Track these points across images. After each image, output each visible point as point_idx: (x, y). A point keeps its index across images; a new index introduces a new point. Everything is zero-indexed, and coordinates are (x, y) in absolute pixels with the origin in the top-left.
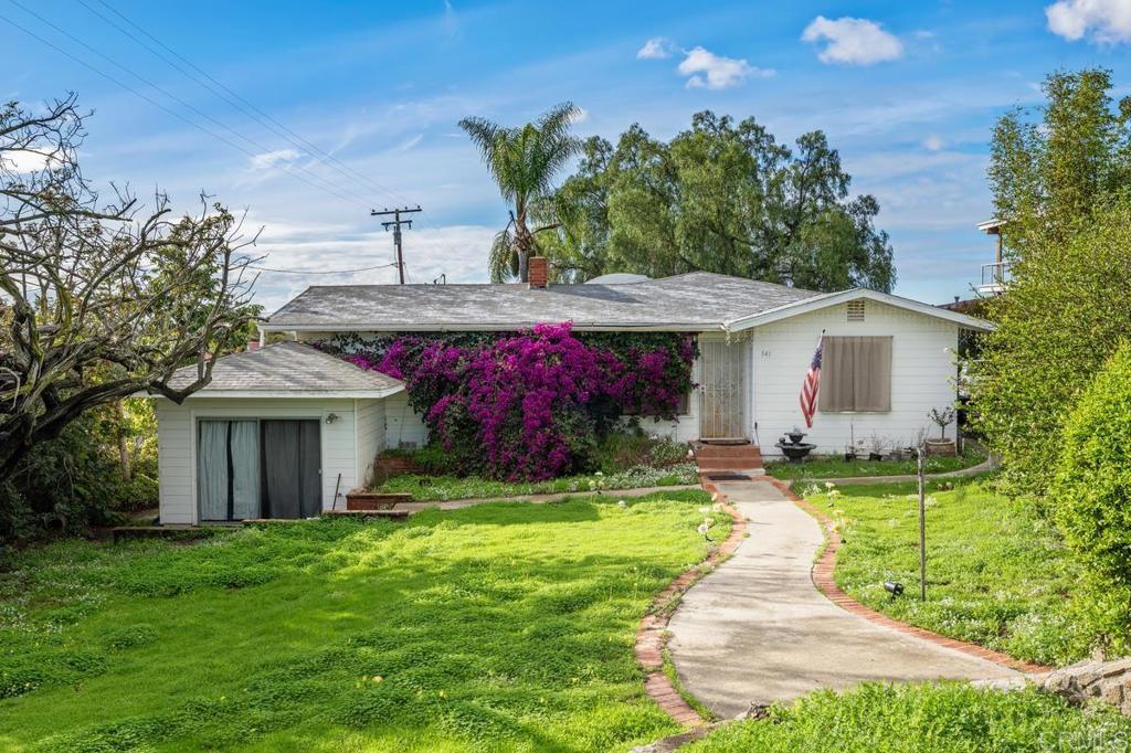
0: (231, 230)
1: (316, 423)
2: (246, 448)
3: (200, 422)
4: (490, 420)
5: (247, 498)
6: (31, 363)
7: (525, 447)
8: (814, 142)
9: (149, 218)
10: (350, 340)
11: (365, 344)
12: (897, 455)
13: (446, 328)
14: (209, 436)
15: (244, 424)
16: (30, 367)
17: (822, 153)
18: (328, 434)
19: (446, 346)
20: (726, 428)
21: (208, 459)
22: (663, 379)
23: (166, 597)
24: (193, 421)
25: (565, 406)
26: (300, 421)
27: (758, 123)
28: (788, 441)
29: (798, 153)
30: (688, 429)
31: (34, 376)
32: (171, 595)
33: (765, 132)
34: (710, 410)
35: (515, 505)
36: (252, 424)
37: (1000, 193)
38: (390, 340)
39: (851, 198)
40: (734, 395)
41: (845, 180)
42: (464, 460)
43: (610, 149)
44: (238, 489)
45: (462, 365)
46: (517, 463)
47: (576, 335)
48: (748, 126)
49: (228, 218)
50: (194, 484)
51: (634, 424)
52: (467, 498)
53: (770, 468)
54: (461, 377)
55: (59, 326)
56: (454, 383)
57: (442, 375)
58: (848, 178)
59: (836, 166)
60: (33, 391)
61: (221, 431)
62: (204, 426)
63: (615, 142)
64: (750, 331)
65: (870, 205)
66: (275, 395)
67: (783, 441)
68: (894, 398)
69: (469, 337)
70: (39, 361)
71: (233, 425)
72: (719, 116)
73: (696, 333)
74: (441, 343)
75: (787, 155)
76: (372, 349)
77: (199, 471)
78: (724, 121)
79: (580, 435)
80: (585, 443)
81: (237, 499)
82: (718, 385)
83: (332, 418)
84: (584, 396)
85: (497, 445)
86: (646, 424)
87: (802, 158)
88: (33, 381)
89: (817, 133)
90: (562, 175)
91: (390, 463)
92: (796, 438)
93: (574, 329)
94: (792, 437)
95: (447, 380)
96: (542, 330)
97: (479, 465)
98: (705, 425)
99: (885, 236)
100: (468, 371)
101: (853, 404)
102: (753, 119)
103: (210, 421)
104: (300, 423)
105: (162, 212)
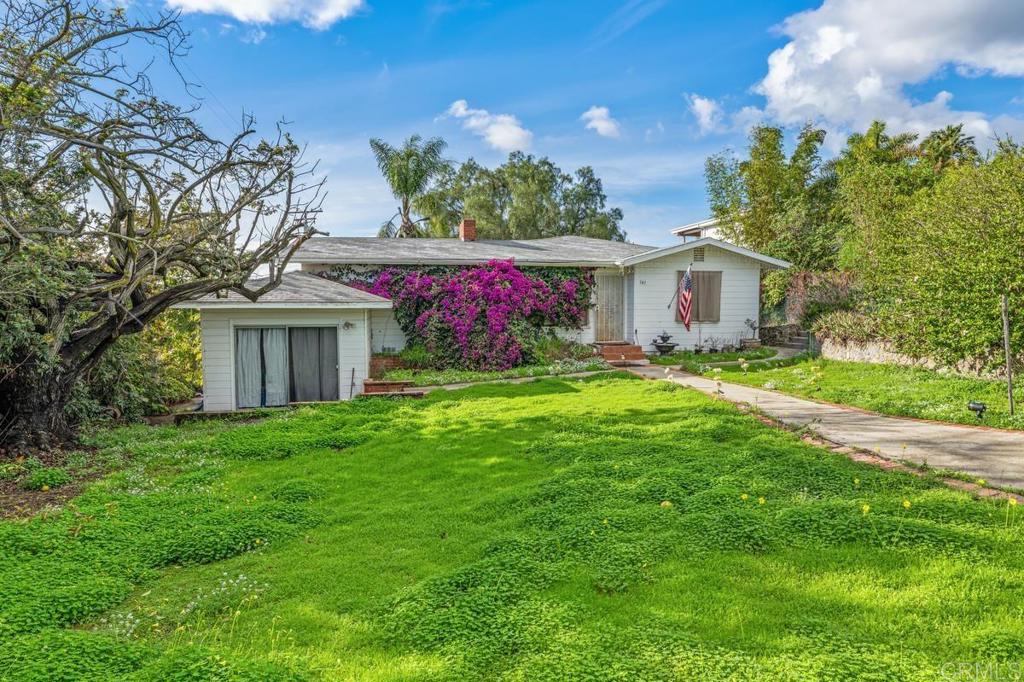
0: (296, 159)
1: (334, 330)
2: (277, 348)
3: (237, 329)
4: (463, 328)
5: (277, 390)
6: (127, 260)
7: (491, 346)
8: (586, 173)
9: (236, 137)
10: (345, 271)
11: (358, 274)
12: (728, 348)
13: (422, 262)
14: (245, 341)
15: (274, 331)
16: (126, 263)
17: (591, 180)
18: (343, 336)
19: (422, 275)
20: (612, 335)
21: (244, 359)
22: (575, 300)
23: (279, 459)
24: (232, 330)
25: (515, 317)
26: (320, 328)
27: (550, 161)
28: (660, 341)
29: (577, 181)
30: (587, 336)
31: (131, 271)
32: (283, 457)
33: (554, 166)
34: (602, 322)
35: (501, 385)
36: (282, 331)
37: (713, 202)
38: (377, 272)
39: (607, 209)
40: (618, 312)
41: (603, 198)
42: (440, 358)
43: (454, 173)
44: (270, 382)
45: (435, 289)
46: (485, 358)
47: (517, 268)
48: (545, 162)
49: (294, 149)
50: (233, 379)
51: (552, 333)
52: (456, 383)
53: (652, 360)
54: (435, 298)
55: (149, 230)
56: (429, 302)
57: (421, 296)
58: (605, 197)
59: (599, 189)
60: (129, 284)
61: (254, 338)
62: (240, 332)
63: (457, 168)
64: (632, 267)
65: (618, 214)
66: (305, 306)
67: (655, 341)
68: (722, 312)
69: (439, 269)
70: (134, 258)
71: (264, 332)
72: (526, 155)
73: (594, 269)
74: (419, 273)
75: (570, 181)
76: (362, 278)
77: (236, 369)
78: (529, 158)
79: (526, 337)
80: (530, 344)
81: (270, 389)
82: (607, 305)
83: (348, 325)
84: (527, 310)
85: (470, 346)
86: (560, 332)
87: (579, 183)
88: (130, 275)
89: (588, 168)
90: (432, 184)
91: (381, 361)
92: (665, 339)
93: (516, 264)
94: (663, 338)
95: (425, 300)
96: (493, 264)
97: (452, 361)
98: (598, 332)
99: (625, 233)
100: (440, 293)
101: (698, 317)
102: (547, 158)
103: (245, 329)
104: (320, 330)
105: (248, 133)
